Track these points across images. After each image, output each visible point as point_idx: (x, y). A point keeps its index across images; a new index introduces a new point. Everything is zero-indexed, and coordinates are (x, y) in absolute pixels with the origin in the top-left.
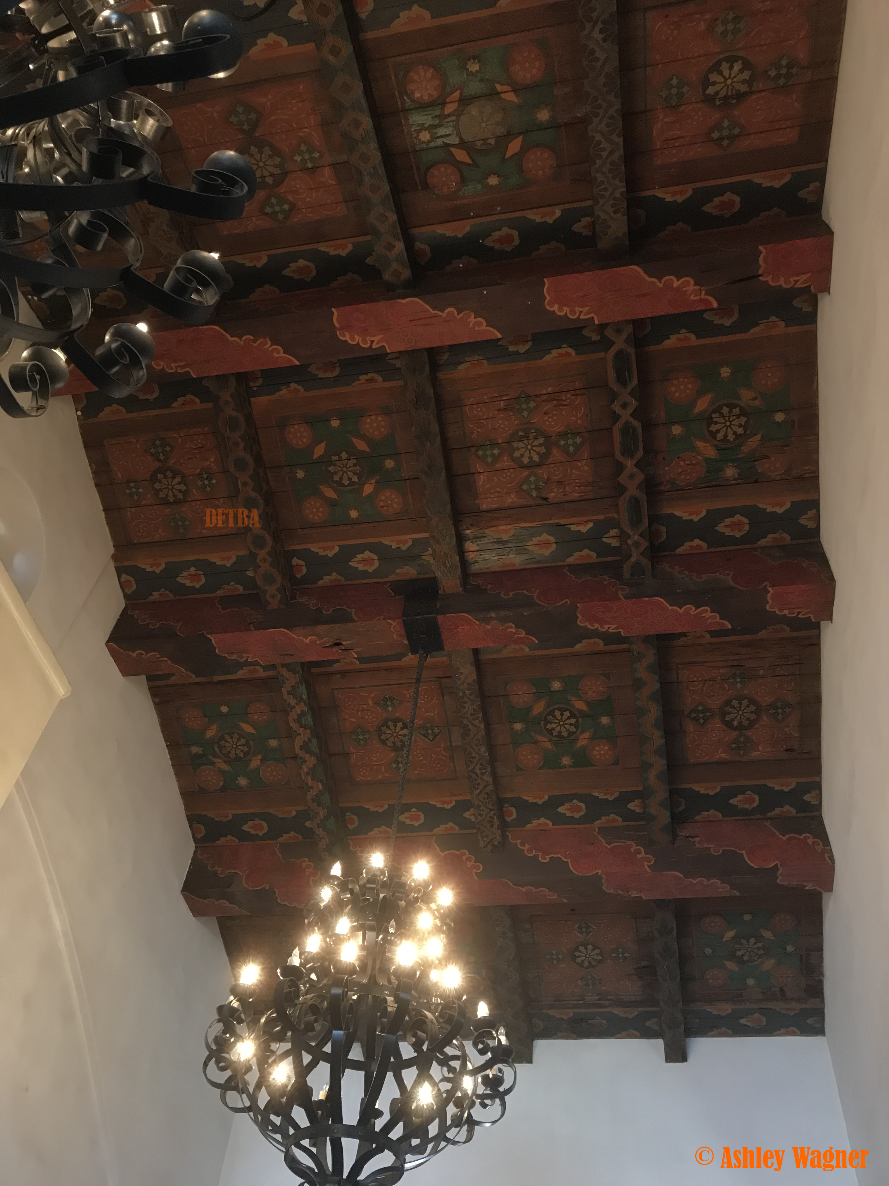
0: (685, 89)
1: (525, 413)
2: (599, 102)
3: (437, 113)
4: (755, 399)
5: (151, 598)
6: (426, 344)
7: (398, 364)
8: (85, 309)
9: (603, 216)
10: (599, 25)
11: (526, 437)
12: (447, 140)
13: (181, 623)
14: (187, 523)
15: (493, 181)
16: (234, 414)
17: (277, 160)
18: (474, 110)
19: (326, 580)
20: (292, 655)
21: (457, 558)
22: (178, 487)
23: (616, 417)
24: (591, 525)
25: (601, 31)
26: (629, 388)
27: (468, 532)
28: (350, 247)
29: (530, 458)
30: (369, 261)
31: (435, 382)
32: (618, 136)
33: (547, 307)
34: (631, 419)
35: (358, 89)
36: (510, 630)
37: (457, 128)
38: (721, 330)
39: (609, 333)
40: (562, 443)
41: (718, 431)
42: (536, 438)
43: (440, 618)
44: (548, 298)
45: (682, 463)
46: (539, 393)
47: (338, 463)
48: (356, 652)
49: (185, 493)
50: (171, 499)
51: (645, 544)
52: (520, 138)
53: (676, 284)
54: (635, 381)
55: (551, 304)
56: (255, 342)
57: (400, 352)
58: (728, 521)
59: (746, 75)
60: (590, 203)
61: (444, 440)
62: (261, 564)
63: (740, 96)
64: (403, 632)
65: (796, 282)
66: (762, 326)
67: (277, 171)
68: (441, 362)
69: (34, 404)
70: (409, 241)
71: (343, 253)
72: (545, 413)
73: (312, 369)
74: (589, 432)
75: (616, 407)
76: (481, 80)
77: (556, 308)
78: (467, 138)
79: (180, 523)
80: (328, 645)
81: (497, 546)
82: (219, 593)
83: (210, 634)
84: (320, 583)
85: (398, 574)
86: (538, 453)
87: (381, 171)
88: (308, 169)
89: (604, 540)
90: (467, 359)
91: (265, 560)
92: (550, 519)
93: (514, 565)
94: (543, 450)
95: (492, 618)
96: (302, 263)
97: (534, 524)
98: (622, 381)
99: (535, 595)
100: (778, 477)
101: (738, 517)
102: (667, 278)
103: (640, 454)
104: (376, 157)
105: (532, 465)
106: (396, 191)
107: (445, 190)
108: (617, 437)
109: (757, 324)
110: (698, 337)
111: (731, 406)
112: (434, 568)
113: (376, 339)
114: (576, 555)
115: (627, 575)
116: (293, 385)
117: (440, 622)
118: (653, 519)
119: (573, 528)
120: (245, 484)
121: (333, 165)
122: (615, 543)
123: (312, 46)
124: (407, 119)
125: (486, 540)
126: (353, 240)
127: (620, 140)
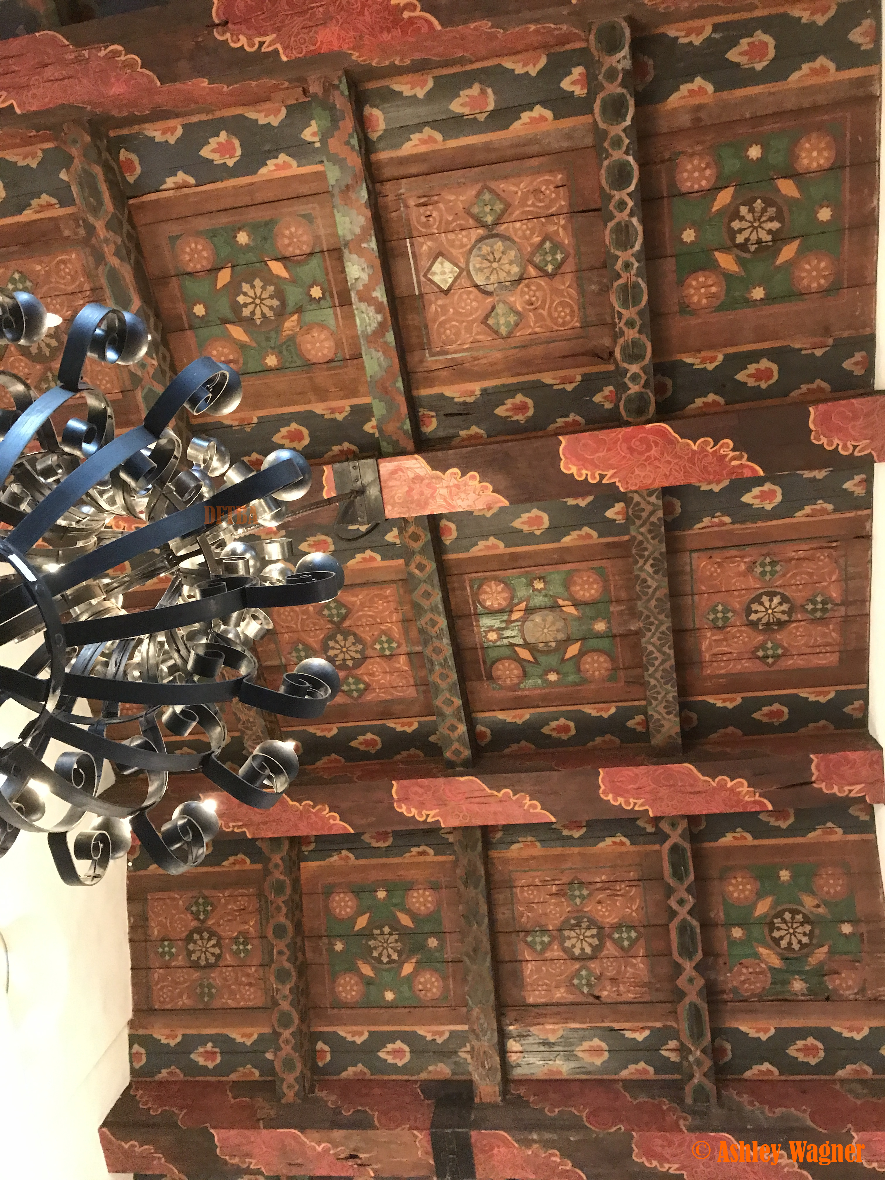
0: (730, 615)
1: (578, 901)
2: (652, 619)
3: (505, 618)
4: (818, 906)
5: (159, 1077)
6: (479, 822)
7: (451, 838)
8: (161, 787)
9: (656, 716)
10: (651, 561)
11: (578, 925)
12: (511, 640)
13: (185, 1111)
14: (214, 991)
15: (553, 677)
16: (282, 877)
17: (360, 647)
18: (537, 618)
19: (350, 1072)
20: (300, 1165)
21: (498, 1059)
22: (212, 950)
23: (673, 914)
24: (647, 1033)
25: (652, 566)
26: (686, 883)
27: (511, 1028)
28: (416, 725)
29: (582, 949)
30: (432, 739)
31: (487, 861)
32: (669, 648)
33: (602, 796)
34: (689, 918)
35: (437, 597)
36: (553, 1159)
37: (522, 631)
38: (777, 832)
39: (665, 826)
40: (616, 936)
41: (782, 938)
42: (588, 928)
43: (474, 1134)
44: (603, 787)
45: (744, 970)
46: (592, 880)
47: (380, 938)
48: (372, 1169)
49: (218, 957)
50: (203, 963)
51: (708, 1064)
52: (578, 644)
53: (730, 784)
54: (692, 877)
55: (605, 793)
56: (314, 807)
57: (454, 828)
58: (800, 1044)
59: (785, 607)
60: (643, 703)
61: (492, 922)
62: (283, 1045)
63: (781, 624)
64: (430, 1150)
65: (850, 791)
66: (818, 832)
67: (358, 656)
68: (494, 841)
69: (91, 873)
70: (471, 723)
71: (409, 730)
72: (599, 902)
73: (366, 838)
74: (644, 926)
75: (673, 903)
76: (546, 596)
77: (610, 797)
78: (530, 639)
79: (206, 990)
80: (342, 1156)
81: (542, 1048)
82: (233, 1077)
83: (214, 1128)
84: (344, 1075)
85: (430, 1072)
86: (590, 945)
87: (451, 662)
88: (385, 656)
89: (662, 1052)
90: (520, 839)
91: (287, 1042)
92: (603, 1021)
93: (560, 1073)
94: (596, 942)
95: (534, 1141)
96: (369, 736)
97: (584, 1026)
98: (678, 876)
99: (584, 1115)
100: (851, 997)
101: (811, 1040)
102: (720, 777)
103: (699, 955)
104: (448, 651)
105: (583, 958)
106: (462, 679)
107: (508, 681)
108: (674, 935)
109: (815, 830)
110: (755, 838)
111: (794, 912)
112: (471, 1068)
113: (432, 813)
114: (632, 1067)
115: (689, 1101)
116: (344, 853)
117: (473, 1140)
118: (716, 1033)
119: (628, 1034)
120: (280, 953)
121: (408, 654)
122: (674, 1057)
123: (401, 561)
124: (478, 621)
125: (530, 1040)
126: (418, 719)
127: (671, 652)
